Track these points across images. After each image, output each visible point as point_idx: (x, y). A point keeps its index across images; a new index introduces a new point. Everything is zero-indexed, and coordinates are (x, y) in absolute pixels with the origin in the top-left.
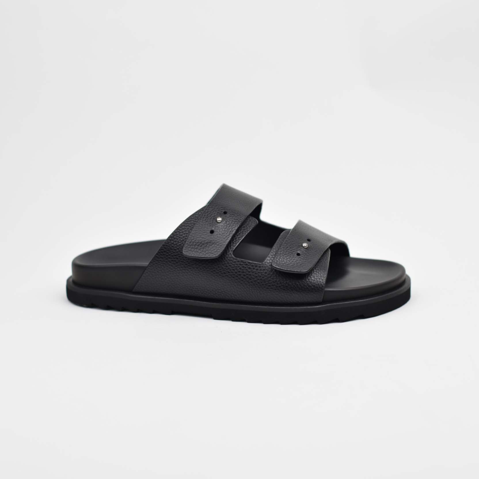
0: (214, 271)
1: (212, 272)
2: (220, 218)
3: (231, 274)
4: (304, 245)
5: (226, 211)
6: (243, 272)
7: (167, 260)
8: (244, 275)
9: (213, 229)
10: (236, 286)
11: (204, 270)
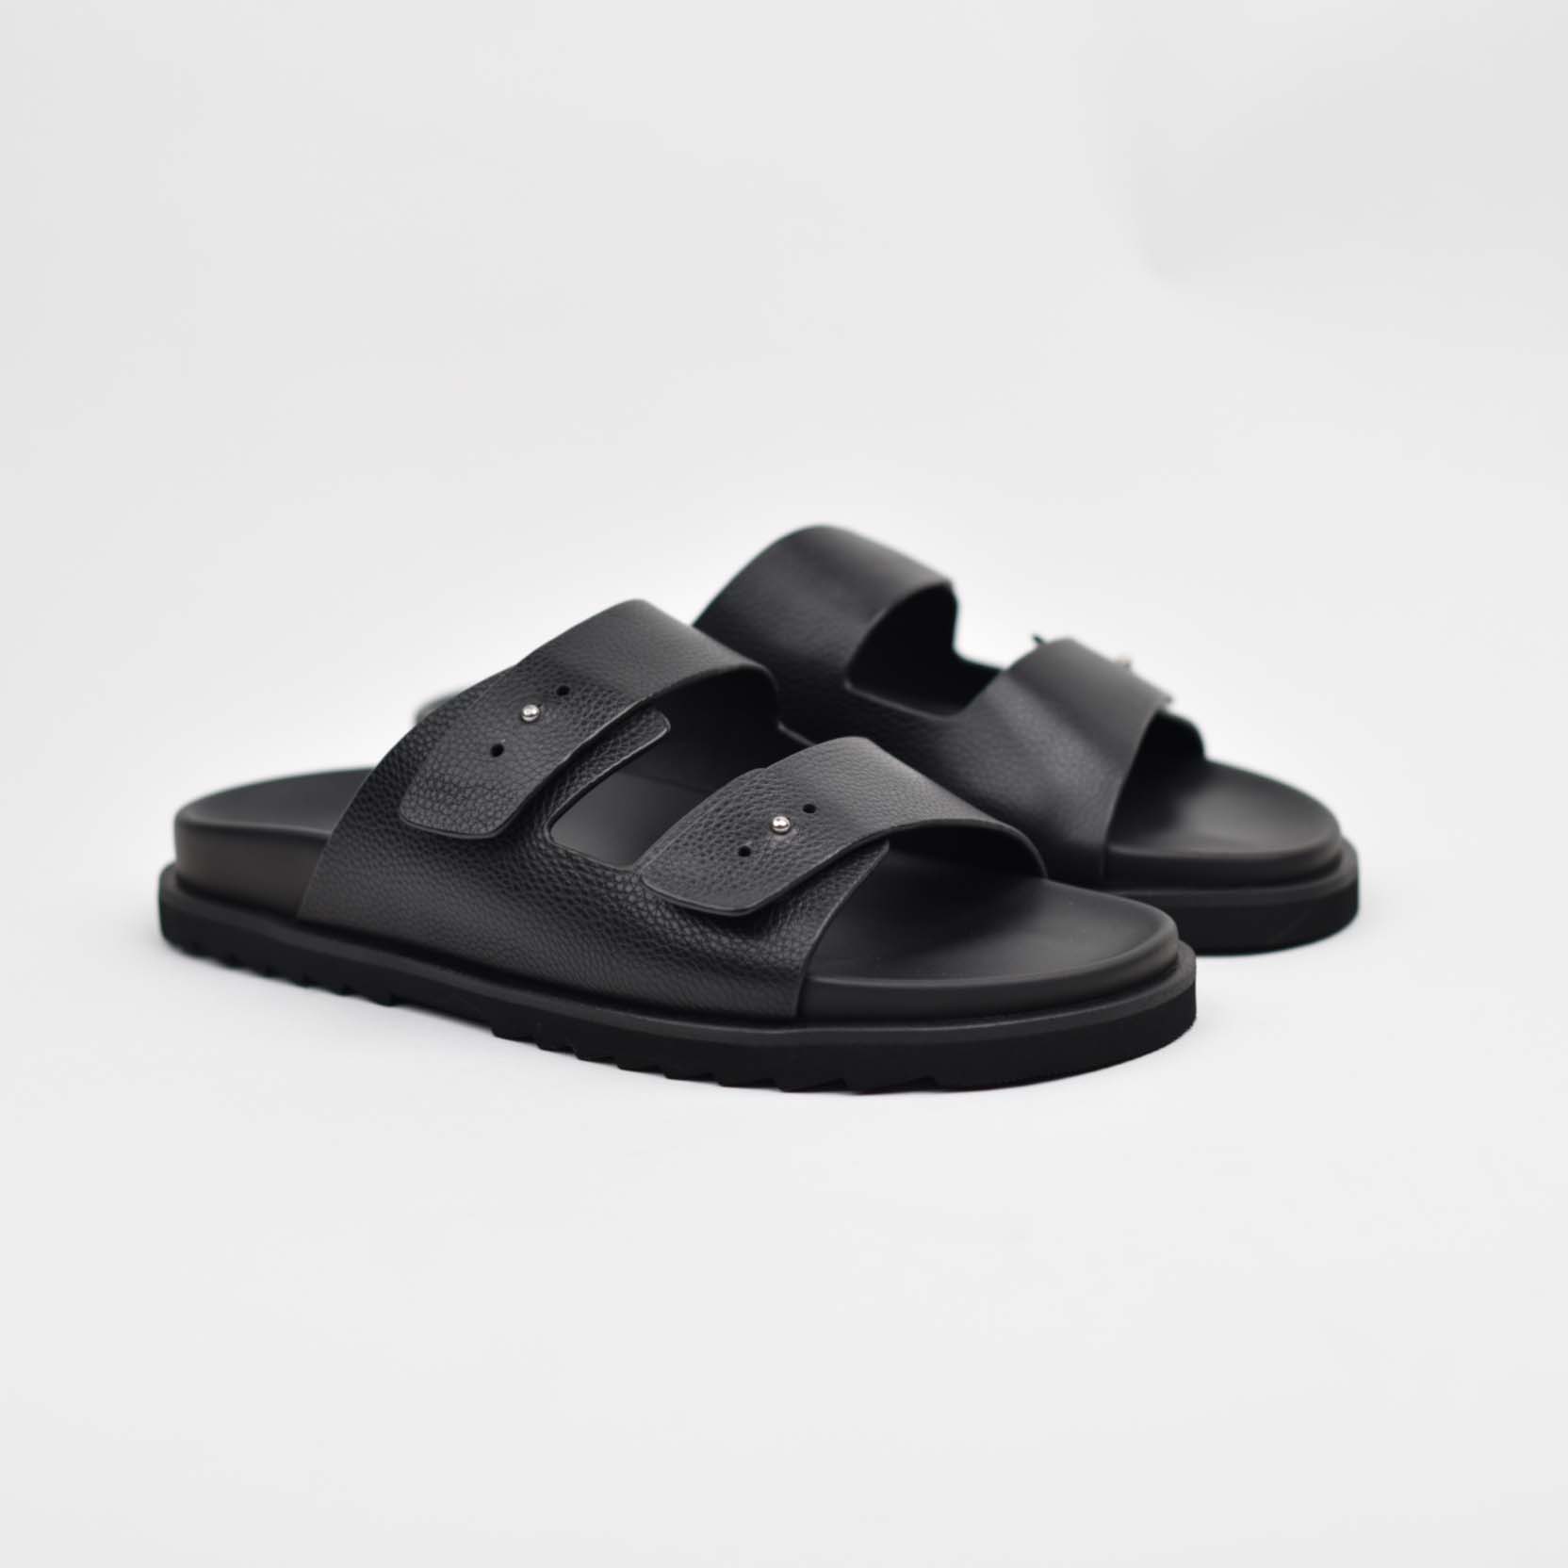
0: (491, 877)
1: (483, 879)
2: (532, 706)
3: (535, 892)
4: (776, 823)
5: (569, 685)
6: (568, 892)
7: (374, 829)
8: (570, 902)
9: (503, 741)
10: (548, 934)
11: (464, 872)
